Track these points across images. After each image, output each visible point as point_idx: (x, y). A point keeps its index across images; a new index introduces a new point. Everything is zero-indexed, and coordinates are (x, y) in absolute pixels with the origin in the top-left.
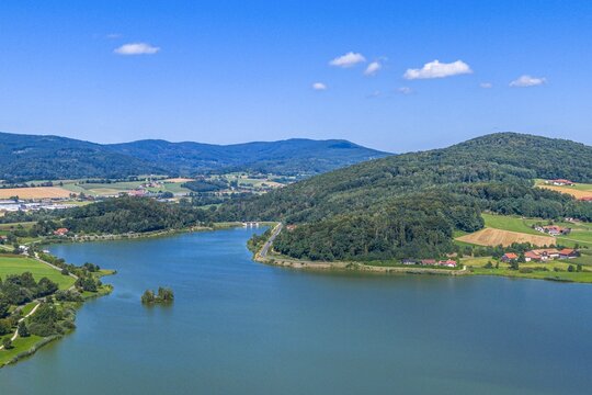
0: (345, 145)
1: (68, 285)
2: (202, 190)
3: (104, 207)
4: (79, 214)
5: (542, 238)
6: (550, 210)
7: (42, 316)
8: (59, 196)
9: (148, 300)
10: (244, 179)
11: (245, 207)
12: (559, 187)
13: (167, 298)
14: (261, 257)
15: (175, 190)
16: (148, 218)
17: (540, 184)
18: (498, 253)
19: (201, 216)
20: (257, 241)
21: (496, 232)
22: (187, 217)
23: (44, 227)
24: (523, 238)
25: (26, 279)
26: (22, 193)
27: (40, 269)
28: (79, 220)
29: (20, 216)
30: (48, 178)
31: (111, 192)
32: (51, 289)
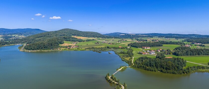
0: (39, 30)
2: (7, 38)
5: (73, 44)
6: (74, 40)
10: (17, 36)
11: (17, 41)
12: (75, 37)
14: (21, 50)
17: (73, 36)
18: (66, 47)
19: (6, 43)
20: (20, 47)
21: (66, 44)
22: (3, 43)
24: (70, 45)
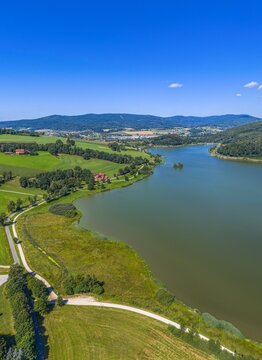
1: (152, 160)
2: (194, 132)
3: (163, 137)
4: (156, 139)
7: (145, 169)
8: (150, 134)
9: (175, 166)
10: (209, 128)
11: (208, 138)
13: (181, 166)
14: (213, 154)
15: (185, 132)
16: (176, 141)
19: (193, 141)
20: (211, 150)
22: (189, 141)
23: (145, 143)
25: (140, 158)
26: (139, 133)
27: (144, 155)
28: (155, 141)
29: (139, 140)
30: (147, 128)
31: (165, 133)
32: (147, 161)
